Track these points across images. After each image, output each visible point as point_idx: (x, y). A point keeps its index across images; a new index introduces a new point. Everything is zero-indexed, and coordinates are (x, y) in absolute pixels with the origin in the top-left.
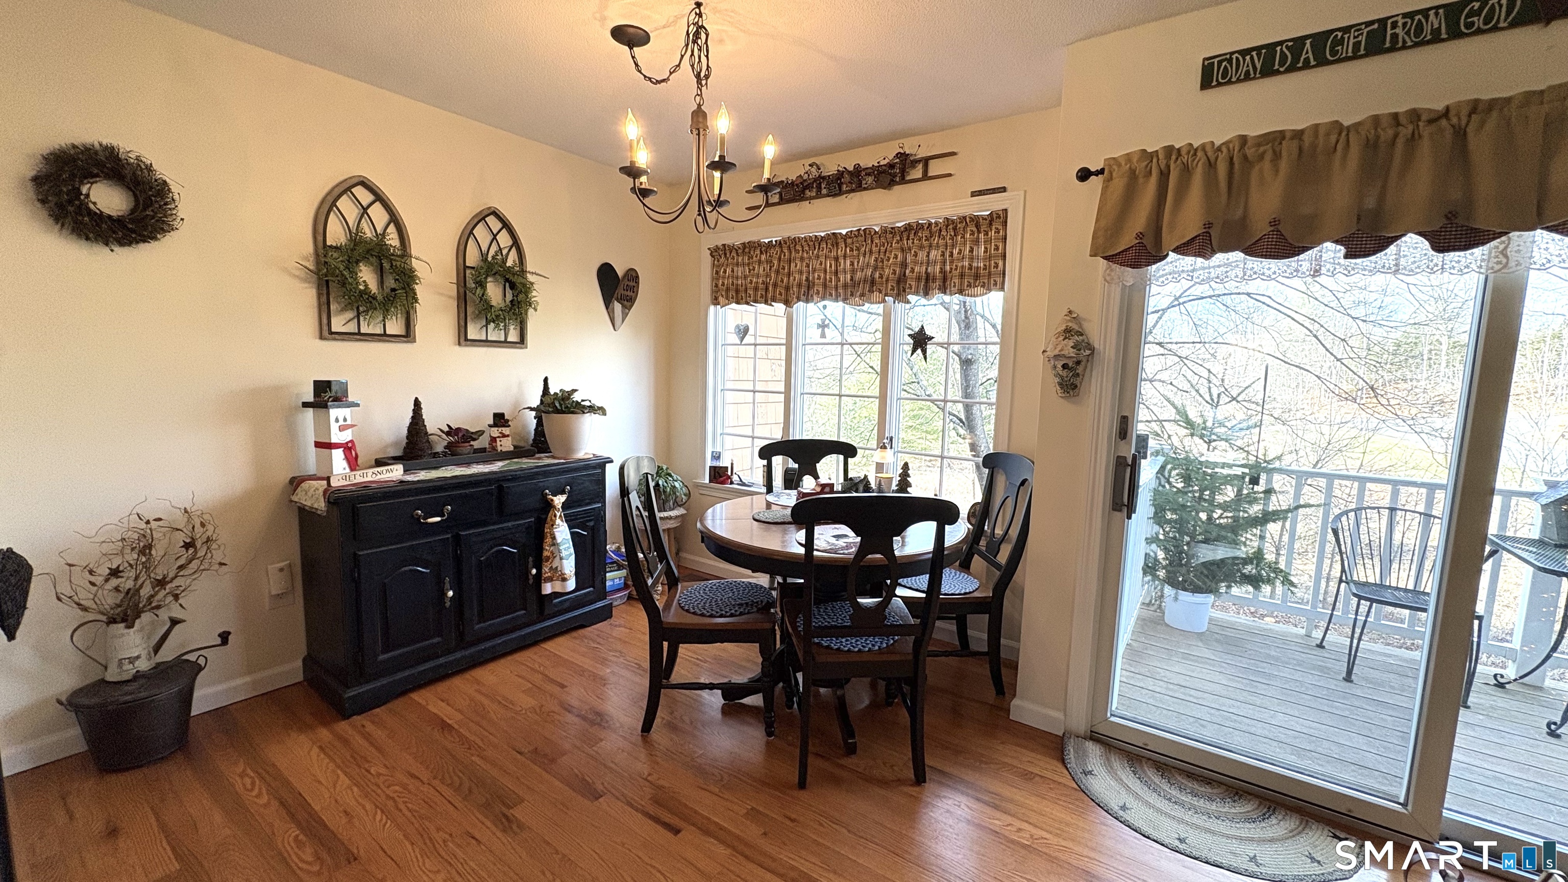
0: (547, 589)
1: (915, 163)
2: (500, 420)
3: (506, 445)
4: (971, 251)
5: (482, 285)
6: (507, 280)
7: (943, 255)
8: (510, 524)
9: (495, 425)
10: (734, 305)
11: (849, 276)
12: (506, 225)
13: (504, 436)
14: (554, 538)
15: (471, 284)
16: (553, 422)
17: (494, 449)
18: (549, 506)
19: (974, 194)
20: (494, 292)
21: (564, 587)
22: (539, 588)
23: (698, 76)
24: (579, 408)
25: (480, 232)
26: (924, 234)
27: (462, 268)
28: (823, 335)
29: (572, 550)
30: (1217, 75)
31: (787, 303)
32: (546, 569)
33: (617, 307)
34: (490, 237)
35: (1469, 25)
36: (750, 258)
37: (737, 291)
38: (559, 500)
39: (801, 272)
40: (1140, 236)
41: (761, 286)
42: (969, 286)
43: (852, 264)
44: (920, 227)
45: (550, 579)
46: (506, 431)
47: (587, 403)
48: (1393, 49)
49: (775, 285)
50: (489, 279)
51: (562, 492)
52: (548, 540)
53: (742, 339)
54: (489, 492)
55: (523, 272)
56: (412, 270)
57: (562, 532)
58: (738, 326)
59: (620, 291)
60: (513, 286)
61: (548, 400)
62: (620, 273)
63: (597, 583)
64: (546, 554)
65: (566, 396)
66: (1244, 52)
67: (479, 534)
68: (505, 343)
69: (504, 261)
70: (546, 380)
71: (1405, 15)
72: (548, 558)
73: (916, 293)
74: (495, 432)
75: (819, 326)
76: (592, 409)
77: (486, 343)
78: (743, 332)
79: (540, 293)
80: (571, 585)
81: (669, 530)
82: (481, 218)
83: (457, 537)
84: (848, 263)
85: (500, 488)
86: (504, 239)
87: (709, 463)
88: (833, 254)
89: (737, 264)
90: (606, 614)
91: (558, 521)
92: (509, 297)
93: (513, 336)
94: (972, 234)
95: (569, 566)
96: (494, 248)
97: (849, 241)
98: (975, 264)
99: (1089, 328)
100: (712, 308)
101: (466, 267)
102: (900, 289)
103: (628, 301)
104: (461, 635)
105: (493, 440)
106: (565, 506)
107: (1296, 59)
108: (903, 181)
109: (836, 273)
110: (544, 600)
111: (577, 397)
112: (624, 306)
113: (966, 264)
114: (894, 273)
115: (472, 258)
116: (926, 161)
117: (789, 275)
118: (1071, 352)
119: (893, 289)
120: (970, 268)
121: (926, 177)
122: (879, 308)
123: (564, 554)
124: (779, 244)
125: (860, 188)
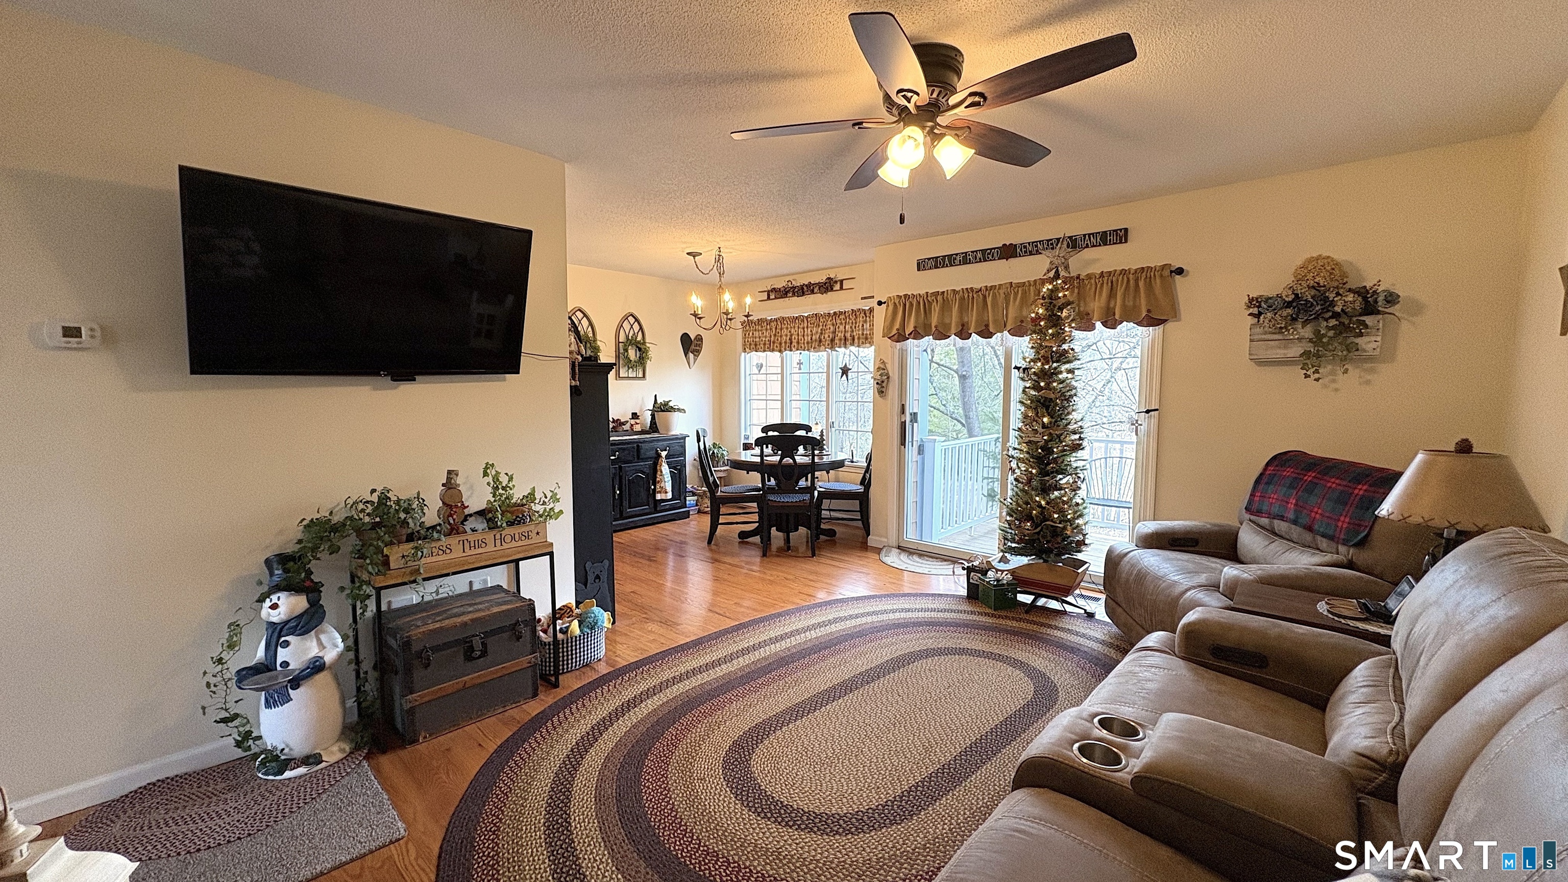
0: (658, 497)
1: (836, 282)
2: (635, 416)
3: (638, 428)
4: (863, 326)
5: (626, 350)
6: (637, 347)
7: (851, 327)
8: (642, 464)
9: (633, 418)
10: (754, 352)
11: (809, 338)
12: (637, 320)
13: (637, 424)
14: (662, 472)
15: (622, 351)
16: (659, 416)
17: (632, 430)
18: (659, 456)
19: (862, 298)
20: (632, 354)
21: (666, 496)
22: (655, 496)
23: (720, 273)
24: (672, 409)
25: (626, 325)
26: (842, 317)
27: (618, 343)
28: (800, 369)
29: (670, 478)
30: (922, 266)
31: (780, 351)
32: (658, 487)
33: (691, 355)
34: (630, 326)
35: (988, 258)
36: (762, 327)
37: (756, 345)
38: (664, 454)
39: (786, 335)
40: (898, 330)
41: (767, 342)
42: (863, 343)
43: (811, 331)
44: (841, 313)
45: (660, 492)
46: (638, 421)
47: (676, 407)
48: (969, 263)
49: (774, 342)
50: (630, 347)
51: (665, 450)
52: (659, 473)
53: (760, 371)
54: (633, 448)
55: (644, 343)
56: (599, 347)
57: (665, 469)
58: (757, 364)
59: (693, 347)
60: (640, 349)
61: (657, 406)
62: (693, 338)
63: (682, 498)
64: (658, 479)
65: (666, 404)
66: (929, 259)
67: (629, 467)
68: (636, 378)
69: (636, 338)
70: (656, 396)
71: (972, 252)
72: (659, 482)
73: (840, 347)
74: (633, 422)
75: (798, 364)
76: (679, 410)
77: (628, 378)
78: (760, 367)
79: (653, 352)
80: (669, 496)
81: (720, 477)
82: (626, 318)
83: (620, 467)
84: (809, 330)
85: (638, 446)
86: (636, 327)
87: (743, 442)
88: (802, 326)
89: (756, 330)
90: (686, 515)
91: (663, 464)
92: (638, 355)
93: (641, 375)
94: (863, 317)
95: (669, 486)
96: (632, 332)
97: (809, 319)
98: (865, 333)
99: (889, 366)
100: (743, 354)
101: (619, 342)
102: (832, 345)
103: (697, 352)
104: (621, 513)
105: (632, 425)
106: (667, 457)
107: (944, 264)
108: (832, 290)
109: (804, 336)
110: (657, 502)
111: (671, 404)
112: (695, 355)
113: (861, 333)
114: (829, 337)
115: (622, 338)
116: (842, 281)
117: (781, 336)
118: (879, 377)
119: (828, 345)
120: (863, 334)
121: (841, 288)
122: (825, 354)
123: (666, 480)
124: (776, 320)
125: (813, 292)
